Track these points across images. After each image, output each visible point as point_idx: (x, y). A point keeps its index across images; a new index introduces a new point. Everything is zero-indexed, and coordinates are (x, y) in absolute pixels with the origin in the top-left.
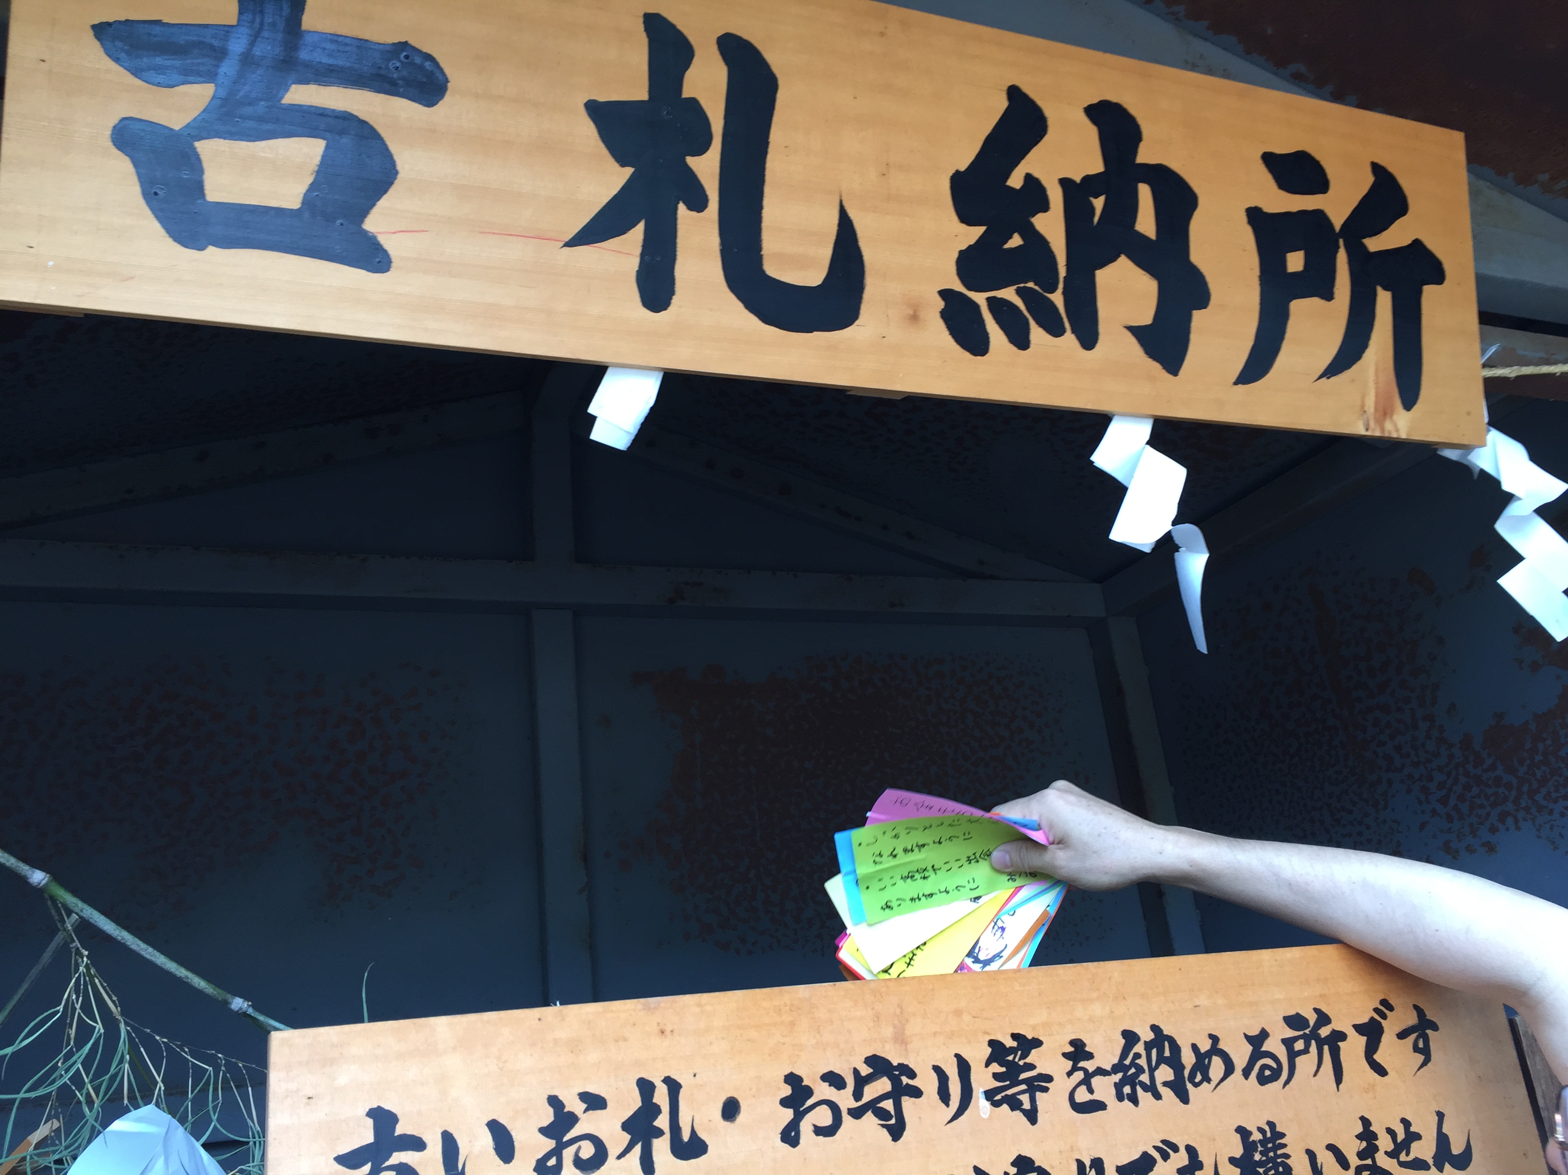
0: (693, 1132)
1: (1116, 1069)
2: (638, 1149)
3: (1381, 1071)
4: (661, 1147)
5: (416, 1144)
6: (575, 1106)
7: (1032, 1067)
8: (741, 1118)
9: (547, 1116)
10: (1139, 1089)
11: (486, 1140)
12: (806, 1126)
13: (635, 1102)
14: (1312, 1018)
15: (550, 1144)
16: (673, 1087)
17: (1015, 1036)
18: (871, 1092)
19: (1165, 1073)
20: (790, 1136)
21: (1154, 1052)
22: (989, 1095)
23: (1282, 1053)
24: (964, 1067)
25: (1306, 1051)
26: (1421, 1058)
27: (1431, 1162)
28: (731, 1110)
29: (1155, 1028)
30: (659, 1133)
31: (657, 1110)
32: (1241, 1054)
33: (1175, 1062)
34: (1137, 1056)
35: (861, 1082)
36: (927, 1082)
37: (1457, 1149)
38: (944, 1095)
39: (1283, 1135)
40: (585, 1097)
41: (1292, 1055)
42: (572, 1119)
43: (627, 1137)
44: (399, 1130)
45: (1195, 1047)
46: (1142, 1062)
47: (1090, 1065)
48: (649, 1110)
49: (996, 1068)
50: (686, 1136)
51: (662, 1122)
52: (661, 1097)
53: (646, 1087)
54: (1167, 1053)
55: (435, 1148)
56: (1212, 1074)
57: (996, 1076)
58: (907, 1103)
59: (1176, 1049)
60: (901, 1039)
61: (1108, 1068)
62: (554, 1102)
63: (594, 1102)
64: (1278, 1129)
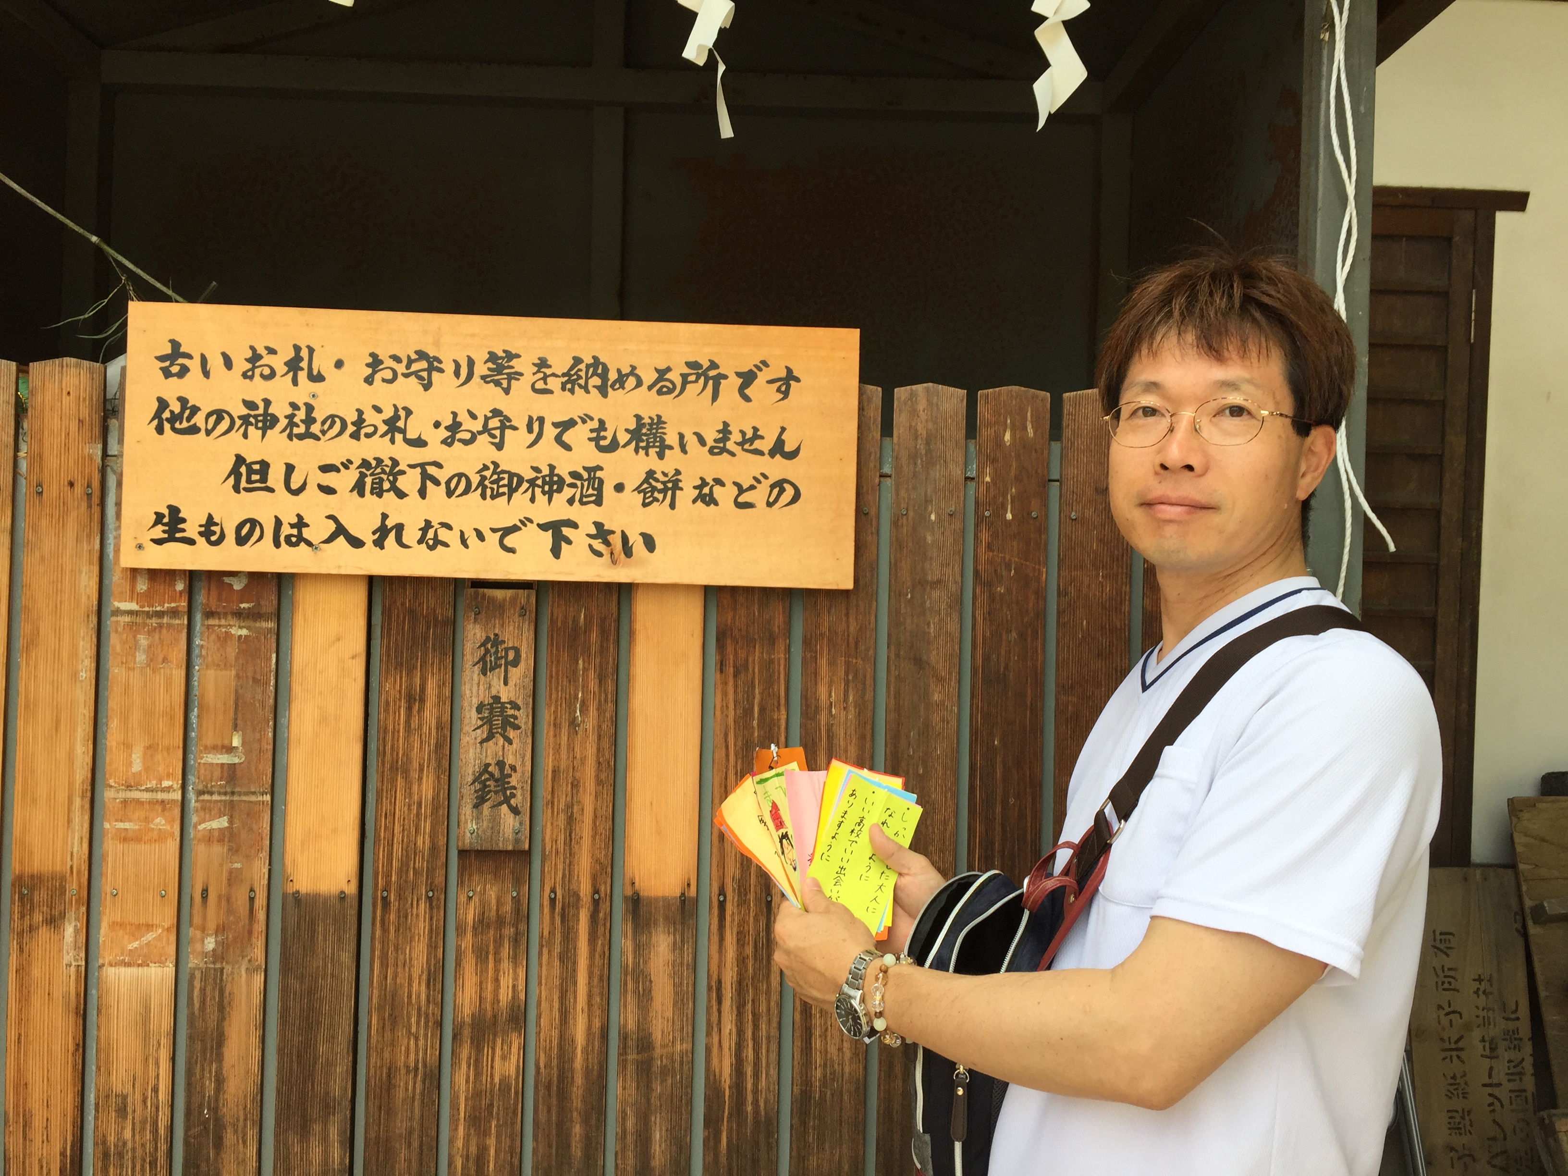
0: (319, 371)
1: (564, 375)
2: (291, 374)
3: (747, 399)
4: (302, 376)
5: (189, 357)
6: (261, 351)
7: (512, 367)
8: (344, 369)
9: (249, 354)
10: (576, 386)
11: (221, 360)
12: (378, 377)
13: (291, 354)
14: (706, 364)
15: (250, 366)
16: (311, 350)
17: (504, 351)
18: (415, 367)
19: (596, 381)
20: (369, 380)
21: (591, 370)
22: (483, 378)
23: (678, 381)
24: (471, 363)
25: (696, 381)
26: (782, 396)
27: (766, 452)
28: (339, 364)
29: (594, 358)
30: (302, 369)
31: (302, 359)
32: (649, 377)
33: (604, 376)
34: (580, 370)
35: (410, 362)
36: (450, 368)
37: (788, 448)
38: (457, 374)
39: (665, 423)
40: (267, 348)
41: (685, 382)
42: (260, 357)
43: (286, 369)
44: (182, 350)
45: (619, 371)
46: (583, 374)
47: (548, 371)
48: (298, 358)
49: (490, 365)
50: (315, 372)
51: (304, 364)
52: (304, 353)
53: (297, 349)
54: (600, 371)
55: (197, 360)
56: (626, 385)
57: (489, 369)
58: (435, 375)
59: (606, 369)
60: (437, 344)
61: (560, 374)
62: (252, 348)
63: (271, 351)
64: (663, 419)
